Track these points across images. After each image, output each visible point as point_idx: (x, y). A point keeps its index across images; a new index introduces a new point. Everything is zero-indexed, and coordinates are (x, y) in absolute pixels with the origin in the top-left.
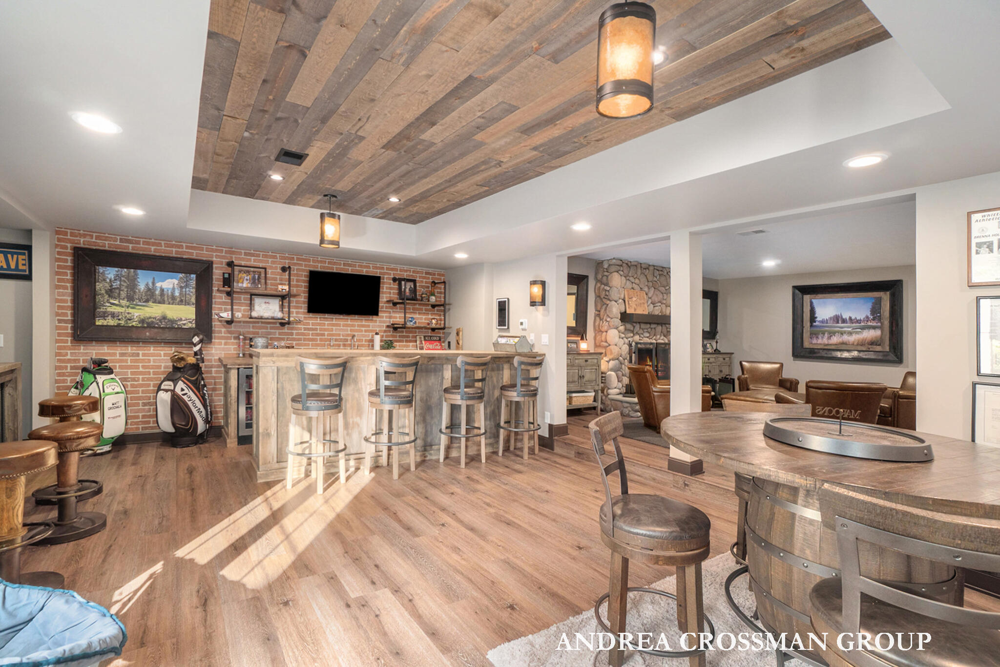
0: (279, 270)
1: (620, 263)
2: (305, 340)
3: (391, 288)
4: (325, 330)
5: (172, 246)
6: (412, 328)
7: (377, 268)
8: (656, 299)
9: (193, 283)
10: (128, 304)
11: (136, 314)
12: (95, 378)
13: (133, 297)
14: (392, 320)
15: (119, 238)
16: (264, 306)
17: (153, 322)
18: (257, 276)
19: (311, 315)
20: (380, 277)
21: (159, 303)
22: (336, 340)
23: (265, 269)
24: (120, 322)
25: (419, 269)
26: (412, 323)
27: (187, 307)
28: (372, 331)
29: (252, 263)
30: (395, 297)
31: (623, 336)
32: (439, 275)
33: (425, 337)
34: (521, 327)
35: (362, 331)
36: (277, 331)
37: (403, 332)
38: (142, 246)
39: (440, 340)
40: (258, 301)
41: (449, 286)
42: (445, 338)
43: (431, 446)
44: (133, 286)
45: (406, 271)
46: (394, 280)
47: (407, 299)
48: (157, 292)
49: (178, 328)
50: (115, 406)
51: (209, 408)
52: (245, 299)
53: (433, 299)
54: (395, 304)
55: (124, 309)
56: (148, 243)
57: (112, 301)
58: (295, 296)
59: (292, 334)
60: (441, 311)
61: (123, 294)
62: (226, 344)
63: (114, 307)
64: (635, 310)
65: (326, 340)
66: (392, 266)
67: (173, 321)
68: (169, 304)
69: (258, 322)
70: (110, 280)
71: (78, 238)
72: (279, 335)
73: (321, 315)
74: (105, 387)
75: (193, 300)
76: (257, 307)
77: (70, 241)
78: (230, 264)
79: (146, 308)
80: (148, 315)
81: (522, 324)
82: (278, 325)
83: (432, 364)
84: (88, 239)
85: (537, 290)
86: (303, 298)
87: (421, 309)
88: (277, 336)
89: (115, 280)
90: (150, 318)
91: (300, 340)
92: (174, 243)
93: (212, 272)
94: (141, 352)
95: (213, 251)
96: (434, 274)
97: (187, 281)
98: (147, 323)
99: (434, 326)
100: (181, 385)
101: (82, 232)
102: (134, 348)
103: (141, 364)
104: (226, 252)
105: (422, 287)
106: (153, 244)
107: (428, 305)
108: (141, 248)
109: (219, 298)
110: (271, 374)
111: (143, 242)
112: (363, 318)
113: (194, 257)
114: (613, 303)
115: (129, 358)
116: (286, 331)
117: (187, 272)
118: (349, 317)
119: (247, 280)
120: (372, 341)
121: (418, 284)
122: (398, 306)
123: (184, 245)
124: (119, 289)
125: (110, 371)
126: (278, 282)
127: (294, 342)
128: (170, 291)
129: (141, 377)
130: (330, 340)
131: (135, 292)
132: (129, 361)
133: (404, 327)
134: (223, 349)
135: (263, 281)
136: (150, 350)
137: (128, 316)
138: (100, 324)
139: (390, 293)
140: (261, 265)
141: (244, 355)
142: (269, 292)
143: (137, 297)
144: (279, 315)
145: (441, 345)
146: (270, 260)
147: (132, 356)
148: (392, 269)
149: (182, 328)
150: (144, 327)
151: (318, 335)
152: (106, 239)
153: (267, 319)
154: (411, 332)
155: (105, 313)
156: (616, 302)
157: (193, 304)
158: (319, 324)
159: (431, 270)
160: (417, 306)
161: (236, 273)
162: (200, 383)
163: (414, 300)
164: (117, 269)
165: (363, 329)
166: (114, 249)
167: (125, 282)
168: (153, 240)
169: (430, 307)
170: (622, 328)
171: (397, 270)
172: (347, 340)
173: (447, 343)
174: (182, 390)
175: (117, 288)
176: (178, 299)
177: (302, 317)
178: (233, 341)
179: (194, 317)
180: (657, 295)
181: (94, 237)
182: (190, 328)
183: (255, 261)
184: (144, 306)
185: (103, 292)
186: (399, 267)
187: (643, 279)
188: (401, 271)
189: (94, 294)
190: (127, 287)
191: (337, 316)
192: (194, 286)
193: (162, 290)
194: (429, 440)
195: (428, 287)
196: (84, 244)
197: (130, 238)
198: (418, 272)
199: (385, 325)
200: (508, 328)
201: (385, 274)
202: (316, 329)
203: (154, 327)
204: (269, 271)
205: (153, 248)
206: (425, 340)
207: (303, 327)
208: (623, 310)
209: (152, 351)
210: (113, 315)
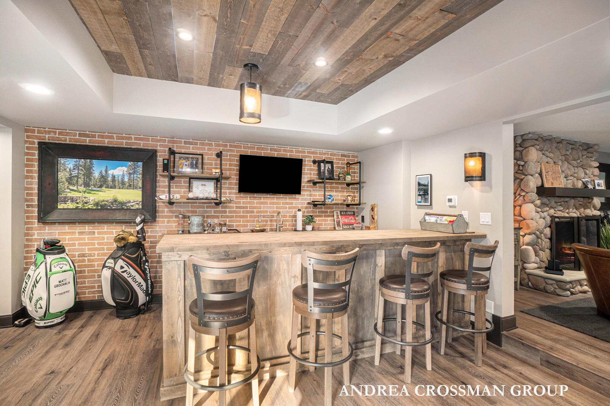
0: (214, 156)
1: (536, 137)
2: (236, 217)
3: (311, 170)
4: (254, 208)
5: (123, 138)
6: (330, 204)
7: (299, 152)
8: (570, 173)
9: (140, 170)
10: (85, 189)
11: (92, 198)
12: (45, 258)
13: (89, 183)
14: (312, 198)
15: (78, 133)
16: (201, 188)
17: (106, 204)
18: (195, 162)
19: (242, 195)
20: (302, 160)
21: (111, 188)
22: (264, 217)
23: (202, 155)
24: (78, 205)
25: (335, 152)
26: (330, 200)
27: (135, 191)
28: (294, 208)
29: (191, 151)
30: (315, 178)
31: (539, 210)
32: (353, 156)
33: (341, 212)
34: (450, 204)
35: (286, 208)
36: (213, 210)
37: (322, 208)
38: (97, 139)
39: (354, 214)
40: (196, 184)
41: (363, 165)
42: (359, 213)
43: (363, 342)
44: (89, 173)
45: (325, 154)
46: (314, 162)
47: (327, 179)
48: (110, 179)
49: (127, 209)
50: (62, 283)
51: (149, 281)
52: (184, 182)
53: (349, 179)
54: (315, 183)
55: (81, 194)
56: (102, 137)
57: (71, 187)
58: (227, 178)
59: (225, 212)
60: (356, 189)
61: (81, 181)
62: (168, 222)
63: (73, 192)
64: (552, 184)
65: (255, 217)
66: (313, 150)
67: (122, 204)
68: (120, 188)
69: (196, 203)
70: (70, 170)
71: (44, 135)
72: (214, 213)
73: (251, 195)
74: (52, 267)
75: (140, 185)
76: (194, 189)
77: (37, 137)
78: (172, 152)
79: (100, 193)
80: (101, 199)
81: (450, 200)
82: (213, 204)
83: (365, 250)
84: (52, 135)
85: (474, 164)
86: (235, 180)
87: (338, 188)
88: (213, 214)
89: (74, 169)
90: (103, 201)
91: (232, 217)
92: (124, 135)
93: (156, 160)
94: (96, 231)
95: (158, 141)
96: (349, 156)
97: (135, 168)
98: (101, 206)
99: (349, 202)
100: (120, 262)
101: (47, 129)
102: (91, 228)
103: (96, 242)
104: (169, 142)
105: (338, 167)
106: (107, 137)
107: (343, 183)
108: (97, 141)
109: (162, 182)
110: (177, 270)
111: (99, 135)
112: (288, 196)
113: (141, 147)
114: (530, 177)
115: (87, 236)
116: (221, 209)
117: (135, 160)
118: (276, 196)
119: (186, 165)
120: (295, 216)
121: (335, 166)
122: (317, 185)
123: (133, 136)
124: (77, 177)
125: (62, 250)
126: (214, 166)
127: (228, 219)
128: (120, 178)
129: (96, 252)
130: (258, 216)
131: (90, 179)
132: (86, 239)
133: (324, 204)
134: (166, 227)
135: (200, 166)
136: (104, 229)
137: (85, 200)
138: (61, 207)
139: (311, 174)
140: (198, 152)
141: (183, 231)
142: (204, 175)
143: (92, 183)
144: (213, 196)
145: (355, 219)
146: (206, 147)
147: (89, 234)
148: (313, 153)
149: (130, 209)
150: (99, 209)
151: (248, 212)
152: (67, 134)
153: (203, 199)
154: (329, 208)
155: (65, 198)
156: (532, 175)
157: (140, 188)
158: (249, 203)
159: (346, 153)
160: (334, 185)
161: (177, 159)
162: (141, 258)
163: (332, 179)
164: (75, 160)
165: (287, 206)
166: (74, 143)
167: (82, 170)
168: (107, 134)
169: (345, 186)
170: (538, 202)
171: (316, 153)
172: (273, 216)
173: (360, 217)
174: (122, 267)
175: (76, 176)
176: (127, 184)
177: (234, 197)
178: (174, 219)
179: (141, 199)
180: (569, 168)
181: (57, 133)
182: (137, 209)
183: (193, 148)
184: (98, 191)
185: (64, 180)
186: (318, 150)
187: (558, 153)
188: (320, 154)
189: (56, 182)
190: (84, 175)
191: (265, 195)
192: (141, 172)
193: (114, 177)
194: (360, 335)
195: (344, 168)
196: (48, 139)
197: (87, 132)
198: (335, 155)
199: (306, 202)
200: (431, 205)
201: (306, 157)
202: (246, 207)
203: (107, 209)
204: (206, 157)
205: (106, 140)
206: (341, 215)
207: (235, 205)
208: (540, 184)
209: (105, 230)
210: (72, 200)
